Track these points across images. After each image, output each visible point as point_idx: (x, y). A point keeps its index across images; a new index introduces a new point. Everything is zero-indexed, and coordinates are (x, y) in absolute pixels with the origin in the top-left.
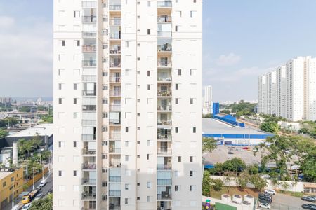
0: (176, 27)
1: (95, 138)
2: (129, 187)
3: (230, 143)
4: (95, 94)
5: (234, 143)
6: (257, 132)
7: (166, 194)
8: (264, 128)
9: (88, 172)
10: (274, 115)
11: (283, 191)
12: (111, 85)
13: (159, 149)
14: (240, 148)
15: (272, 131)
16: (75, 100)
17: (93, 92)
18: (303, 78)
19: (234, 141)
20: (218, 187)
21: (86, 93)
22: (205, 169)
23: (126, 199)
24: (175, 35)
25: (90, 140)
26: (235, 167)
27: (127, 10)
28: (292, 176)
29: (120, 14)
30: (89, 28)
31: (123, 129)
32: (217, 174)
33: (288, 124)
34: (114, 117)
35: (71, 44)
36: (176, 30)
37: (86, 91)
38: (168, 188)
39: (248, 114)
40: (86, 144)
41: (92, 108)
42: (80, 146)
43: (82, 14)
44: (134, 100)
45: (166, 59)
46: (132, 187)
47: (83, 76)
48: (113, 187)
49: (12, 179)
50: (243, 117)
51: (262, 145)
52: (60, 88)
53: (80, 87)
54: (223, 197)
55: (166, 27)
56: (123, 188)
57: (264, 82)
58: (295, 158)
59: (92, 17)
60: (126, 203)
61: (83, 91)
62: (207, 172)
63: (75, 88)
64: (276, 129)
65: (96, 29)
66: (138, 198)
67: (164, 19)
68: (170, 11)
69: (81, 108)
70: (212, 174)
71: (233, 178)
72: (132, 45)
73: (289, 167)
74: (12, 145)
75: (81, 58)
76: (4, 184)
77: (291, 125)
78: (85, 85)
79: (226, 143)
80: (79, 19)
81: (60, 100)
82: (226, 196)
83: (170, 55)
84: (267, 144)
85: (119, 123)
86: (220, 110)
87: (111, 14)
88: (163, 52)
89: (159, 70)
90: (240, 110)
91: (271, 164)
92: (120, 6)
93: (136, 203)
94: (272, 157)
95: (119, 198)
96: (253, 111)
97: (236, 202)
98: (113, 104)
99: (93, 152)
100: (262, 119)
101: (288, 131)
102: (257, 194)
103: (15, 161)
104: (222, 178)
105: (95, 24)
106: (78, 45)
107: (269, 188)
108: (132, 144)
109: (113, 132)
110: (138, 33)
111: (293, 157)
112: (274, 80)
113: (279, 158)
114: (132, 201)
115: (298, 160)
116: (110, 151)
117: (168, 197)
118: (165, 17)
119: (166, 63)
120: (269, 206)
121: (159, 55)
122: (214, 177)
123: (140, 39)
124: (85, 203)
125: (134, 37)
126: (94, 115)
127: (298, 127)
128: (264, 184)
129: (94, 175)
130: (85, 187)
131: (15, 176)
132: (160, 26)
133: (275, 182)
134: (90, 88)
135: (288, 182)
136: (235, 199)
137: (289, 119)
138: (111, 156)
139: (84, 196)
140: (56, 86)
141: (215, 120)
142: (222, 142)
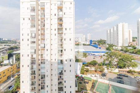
0: (65, 13)
1: (35, 53)
2: (48, 71)
3: (95, 55)
4: (35, 37)
5: (96, 55)
6: (104, 50)
7: (61, 73)
8: (107, 49)
9: (33, 66)
10: (112, 44)
11: (111, 72)
12: (41, 34)
13: (59, 57)
14: (98, 57)
15: (110, 50)
16: (28, 39)
17: (34, 37)
18: (122, 31)
19: (96, 54)
20: (87, 71)
21: (32, 37)
22: (83, 64)
23: (47, 75)
24: (64, 16)
25: (33, 54)
26: (94, 64)
27: (47, 7)
28: (115, 67)
29: (44, 8)
30: (33, 14)
31: (46, 50)
32: (87, 66)
33: (117, 47)
34: (43, 45)
35: (27, 19)
36: (65, 14)
37: (32, 36)
38: (62, 71)
39: (103, 44)
40: (32, 55)
41: (34, 42)
42: (30, 56)
43: (31, 9)
44: (50, 39)
45: (61, 24)
46: (49, 71)
47: (31, 31)
48: (42, 71)
49: (12, 69)
50: (101, 45)
51: (104, 55)
52: (23, 35)
53: (30, 35)
54: (88, 75)
55: (61, 13)
56: (46, 71)
57: (109, 32)
58: (116, 60)
59: (34, 9)
60: (47, 77)
61: (31, 36)
62: (84, 65)
63: (28, 35)
64: (112, 50)
65: (35, 14)
66: (52, 75)
67: (60, 10)
68: (62, 7)
69: (30, 42)
70: (85, 66)
71: (92, 67)
72: (49, 19)
73: (113, 63)
74: (13, 56)
75: (30, 24)
76: (8, 70)
77: (118, 48)
78: (32, 34)
79: (93, 55)
80: (29, 10)
81: (23, 39)
82: (89, 74)
83: (62, 23)
84: (105, 55)
85: (45, 48)
86: (93, 43)
87: (41, 9)
88: (60, 22)
89: (58, 29)
90: (100, 42)
91: (107, 62)
92: (44, 5)
93: (51, 76)
94: (107, 60)
95: (45, 75)
96: (105, 43)
97: (92, 76)
98: (42, 41)
99: (34, 58)
100: (108, 46)
101: (116, 50)
102: (101, 73)
103: (14, 62)
104: (89, 67)
105: (35, 12)
106: (29, 20)
107: (106, 71)
108: (49, 55)
109: (42, 51)
110: (51, 15)
111: (115, 59)
112: (112, 31)
113: (110, 60)
114: (49, 76)
115: (117, 61)
116: (41, 58)
117: (62, 74)
118: (61, 9)
119: (61, 26)
120: (105, 78)
121: (58, 23)
122: (86, 67)
123: (52, 17)
124: (32, 77)
125: (49, 17)
126: (35, 45)
127: (120, 48)
128: (104, 69)
129: (35, 66)
130: (32, 71)
131: (13, 67)
132: (58, 12)
133: (108, 69)
134: (33, 35)
135: (113, 69)
136: (92, 75)
137: (117, 46)
138: (42, 60)
139: (32, 74)
140: (21, 35)
141: (91, 46)
142: (92, 54)
